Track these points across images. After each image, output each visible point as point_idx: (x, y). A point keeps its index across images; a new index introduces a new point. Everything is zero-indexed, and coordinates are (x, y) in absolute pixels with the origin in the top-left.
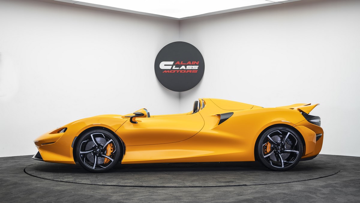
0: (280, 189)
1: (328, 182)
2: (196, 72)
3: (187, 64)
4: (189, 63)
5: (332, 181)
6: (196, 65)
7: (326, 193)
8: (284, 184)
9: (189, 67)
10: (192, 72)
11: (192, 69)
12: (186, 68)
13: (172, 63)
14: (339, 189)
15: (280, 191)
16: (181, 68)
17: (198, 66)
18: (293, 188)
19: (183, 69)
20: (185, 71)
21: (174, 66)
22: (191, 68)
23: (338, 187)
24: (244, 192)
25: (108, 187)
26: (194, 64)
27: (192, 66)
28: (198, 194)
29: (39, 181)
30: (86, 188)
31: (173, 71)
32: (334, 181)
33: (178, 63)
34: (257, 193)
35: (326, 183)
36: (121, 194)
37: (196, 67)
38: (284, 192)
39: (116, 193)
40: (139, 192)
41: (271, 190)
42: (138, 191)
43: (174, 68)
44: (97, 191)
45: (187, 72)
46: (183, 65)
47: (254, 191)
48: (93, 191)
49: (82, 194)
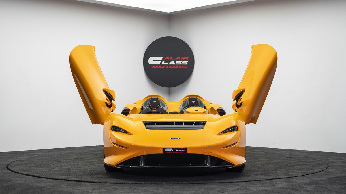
0: (263, 186)
1: (313, 179)
2: (186, 67)
3: (177, 59)
4: (179, 58)
5: (318, 178)
6: (185, 60)
7: (310, 190)
8: (268, 181)
9: (178, 63)
10: (181, 67)
11: (182, 64)
12: (175, 63)
13: (161, 58)
14: (323, 186)
15: (263, 188)
16: (170, 64)
17: (188, 62)
18: (276, 185)
19: (172, 65)
20: (174, 67)
21: (163, 62)
22: (180, 64)
23: (322, 184)
24: (226, 189)
25: (89, 183)
26: (184, 59)
27: (181, 62)
28: (178, 191)
29: (20, 178)
30: (66, 184)
31: (162, 67)
32: (320, 178)
33: (167, 58)
34: (239, 190)
35: (311, 180)
36: (101, 191)
37: (185, 63)
38: (266, 189)
39: (96, 189)
40: (119, 189)
41: (254, 187)
42: (118, 187)
43: (163, 63)
44: (77, 188)
45: (177, 67)
46: (173, 60)
47: (236, 188)
48: (72, 188)
49: (61, 191)
